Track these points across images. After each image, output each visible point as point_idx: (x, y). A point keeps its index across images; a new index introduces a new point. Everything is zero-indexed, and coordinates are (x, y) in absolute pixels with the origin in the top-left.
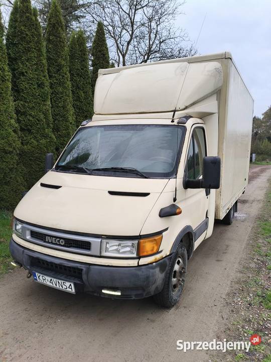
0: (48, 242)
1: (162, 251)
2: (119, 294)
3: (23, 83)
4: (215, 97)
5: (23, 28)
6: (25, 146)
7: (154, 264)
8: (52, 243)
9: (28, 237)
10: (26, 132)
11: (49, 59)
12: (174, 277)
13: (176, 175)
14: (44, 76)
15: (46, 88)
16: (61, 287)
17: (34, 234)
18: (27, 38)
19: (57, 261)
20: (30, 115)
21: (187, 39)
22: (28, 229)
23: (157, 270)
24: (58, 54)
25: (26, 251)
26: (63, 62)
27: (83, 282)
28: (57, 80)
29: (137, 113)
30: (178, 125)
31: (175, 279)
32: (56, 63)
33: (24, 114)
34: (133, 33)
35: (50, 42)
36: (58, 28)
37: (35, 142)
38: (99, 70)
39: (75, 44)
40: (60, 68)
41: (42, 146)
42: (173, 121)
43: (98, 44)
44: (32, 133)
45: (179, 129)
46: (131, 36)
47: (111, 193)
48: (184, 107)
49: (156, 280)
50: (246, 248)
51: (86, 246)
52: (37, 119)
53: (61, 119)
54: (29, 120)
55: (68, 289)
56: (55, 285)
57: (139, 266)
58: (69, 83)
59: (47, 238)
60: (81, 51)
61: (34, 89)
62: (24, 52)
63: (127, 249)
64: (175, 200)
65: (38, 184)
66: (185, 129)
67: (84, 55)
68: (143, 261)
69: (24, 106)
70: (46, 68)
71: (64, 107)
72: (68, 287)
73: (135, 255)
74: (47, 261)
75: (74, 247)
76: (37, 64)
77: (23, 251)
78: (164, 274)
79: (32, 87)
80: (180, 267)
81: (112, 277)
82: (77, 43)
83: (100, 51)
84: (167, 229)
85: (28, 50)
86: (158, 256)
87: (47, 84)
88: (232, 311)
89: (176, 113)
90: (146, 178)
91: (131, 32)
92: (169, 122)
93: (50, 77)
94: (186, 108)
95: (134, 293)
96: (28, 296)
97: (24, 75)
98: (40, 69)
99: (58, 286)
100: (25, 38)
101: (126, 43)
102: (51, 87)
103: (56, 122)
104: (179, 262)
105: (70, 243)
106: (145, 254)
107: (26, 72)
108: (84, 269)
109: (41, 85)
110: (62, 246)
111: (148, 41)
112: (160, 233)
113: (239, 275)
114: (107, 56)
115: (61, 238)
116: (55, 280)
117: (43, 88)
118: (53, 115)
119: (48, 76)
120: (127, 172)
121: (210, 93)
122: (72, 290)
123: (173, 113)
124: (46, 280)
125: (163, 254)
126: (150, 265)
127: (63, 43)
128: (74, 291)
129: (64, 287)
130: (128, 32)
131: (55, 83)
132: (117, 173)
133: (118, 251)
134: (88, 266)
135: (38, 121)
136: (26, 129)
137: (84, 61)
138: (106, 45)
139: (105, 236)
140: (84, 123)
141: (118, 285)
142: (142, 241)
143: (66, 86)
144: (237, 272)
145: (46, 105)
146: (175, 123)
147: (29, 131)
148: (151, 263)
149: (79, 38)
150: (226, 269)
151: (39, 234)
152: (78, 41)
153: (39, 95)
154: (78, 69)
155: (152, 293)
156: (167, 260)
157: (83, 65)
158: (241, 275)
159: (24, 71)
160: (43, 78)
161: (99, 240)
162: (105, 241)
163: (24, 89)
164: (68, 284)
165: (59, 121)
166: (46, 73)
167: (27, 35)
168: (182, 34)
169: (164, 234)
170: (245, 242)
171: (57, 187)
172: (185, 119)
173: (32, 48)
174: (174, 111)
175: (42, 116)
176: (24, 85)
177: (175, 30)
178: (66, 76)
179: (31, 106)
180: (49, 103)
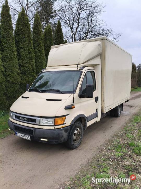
0: (21, 120)
1: (66, 124)
2: (47, 140)
3: (22, 52)
4: (99, 57)
5: (22, 27)
6: (23, 81)
7: (62, 128)
8: (22, 120)
9: (14, 118)
10: (24, 74)
11: (34, 40)
12: (75, 136)
13: (75, 92)
14: (32, 49)
15: (32, 54)
16: (25, 138)
17: (16, 117)
18: (24, 32)
19: (24, 127)
20: (25, 66)
21: (106, 25)
22: (14, 115)
23: (63, 131)
24: (38, 38)
25: (13, 123)
26: (40, 42)
27: (33, 135)
28: (38, 50)
29: (64, 66)
30: (79, 71)
31: (75, 137)
32: (37, 42)
33: (22, 66)
34: (79, 23)
35: (34, 32)
36: (38, 26)
37: (27, 79)
38: (52, 46)
39: (47, 32)
40: (39, 44)
41: (30, 81)
42: (77, 69)
43: (58, 32)
44: (26, 75)
45: (79, 72)
46: (78, 25)
47: (47, 100)
48: (83, 62)
49: (63, 135)
50: (120, 127)
51: (34, 121)
52: (28, 68)
53: (40, 68)
54: (25, 69)
55: (28, 139)
56: (23, 137)
57: (55, 129)
58: (44, 51)
59: (21, 118)
60: (50, 35)
61: (27, 54)
62: (22, 38)
63: (51, 122)
64: (73, 102)
65: (21, 97)
66: (82, 72)
67: (51, 37)
68: (57, 127)
69: (22, 62)
70: (32, 45)
71: (41, 62)
72: (28, 137)
73: (53, 125)
74: (20, 127)
75: (30, 121)
76: (28, 43)
77: (12, 124)
78: (67, 133)
79: (26, 54)
80: (78, 132)
81: (44, 133)
82: (48, 32)
83: (59, 35)
84: (69, 115)
85: (24, 37)
86: (64, 126)
87: (33, 52)
88: (100, 151)
89: (79, 65)
90: (63, 93)
91: (78, 23)
92: (76, 69)
93: (35, 48)
94: (84, 63)
95: (54, 141)
96: (16, 143)
97: (22, 49)
98: (30, 45)
99: (24, 137)
100: (23, 31)
101: (76, 29)
102: (35, 53)
103: (37, 69)
104: (77, 130)
105: (29, 120)
106: (58, 124)
107: (23, 47)
108: (33, 130)
109: (30, 53)
110: (26, 121)
111: (87, 27)
112: (65, 116)
113: (111, 138)
114: (62, 37)
115: (25, 118)
116: (23, 135)
117: (31, 54)
118: (36, 66)
119: (33, 48)
120: (56, 91)
121: (96, 56)
122: (29, 139)
123: (77, 65)
124: (20, 135)
125: (67, 125)
126: (60, 129)
127: (41, 32)
128: (30, 139)
129: (27, 138)
130: (77, 23)
131: (37, 51)
132: (52, 92)
133: (47, 123)
134: (35, 129)
135: (29, 69)
136: (23, 73)
137: (51, 40)
138: (62, 32)
139: (42, 117)
140: (43, 70)
141: (46, 136)
142: (56, 119)
143: (42, 52)
144: (110, 137)
145: (32, 62)
146: (78, 70)
147: (25, 74)
148: (61, 128)
149: (49, 29)
150: (105, 136)
151: (18, 117)
152: (48, 31)
153: (29, 57)
154: (48, 44)
155: (63, 141)
156: (69, 128)
157: (50, 42)
158: (112, 138)
159: (22, 47)
160: (31, 49)
161: (39, 118)
162: (41, 119)
163: (23, 55)
164: (28, 136)
165: (39, 69)
166: (32, 47)
167: (24, 30)
168: (103, 23)
169: (67, 116)
170: (122, 125)
171: (27, 98)
172: (82, 68)
173: (26, 36)
174: (78, 65)
175: (31, 67)
176: (22, 53)
177: (99, 20)
178: (42, 48)
179: (25, 62)
180: (34, 61)
